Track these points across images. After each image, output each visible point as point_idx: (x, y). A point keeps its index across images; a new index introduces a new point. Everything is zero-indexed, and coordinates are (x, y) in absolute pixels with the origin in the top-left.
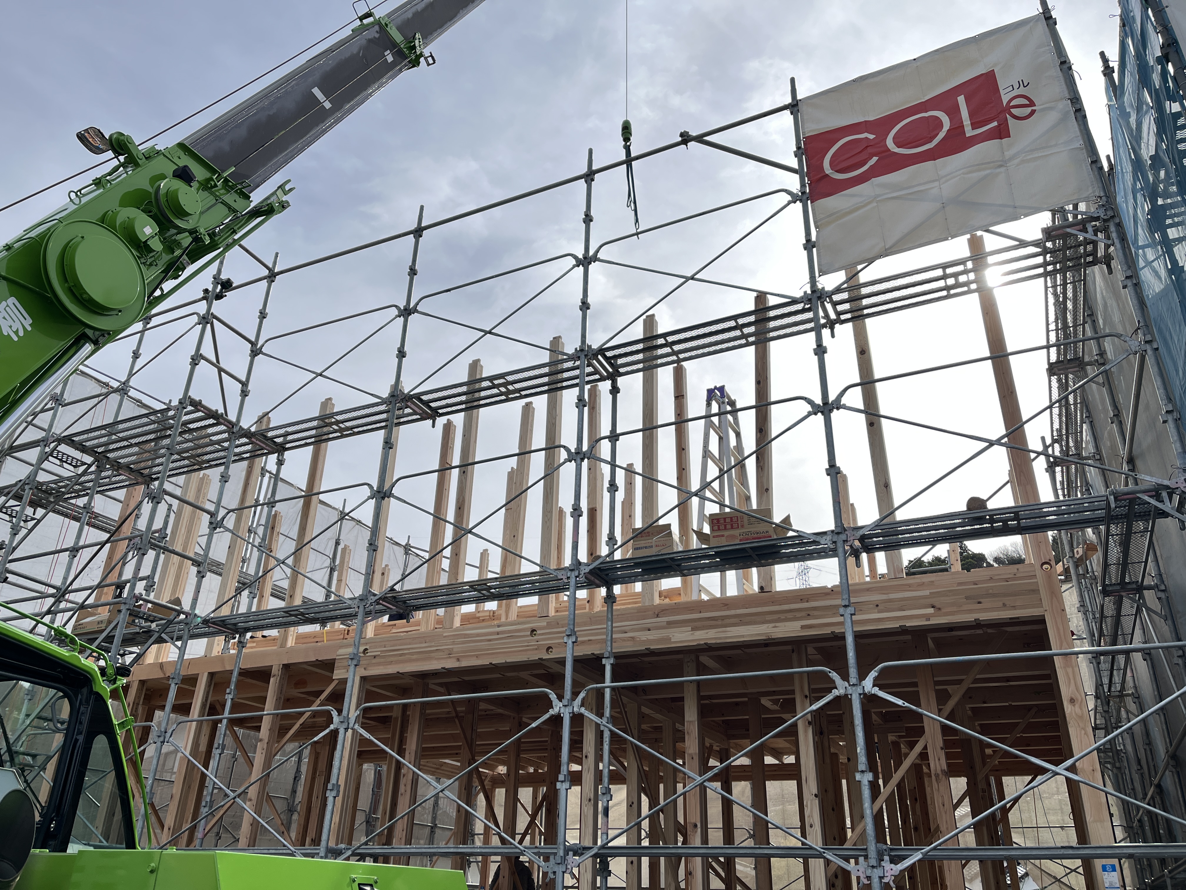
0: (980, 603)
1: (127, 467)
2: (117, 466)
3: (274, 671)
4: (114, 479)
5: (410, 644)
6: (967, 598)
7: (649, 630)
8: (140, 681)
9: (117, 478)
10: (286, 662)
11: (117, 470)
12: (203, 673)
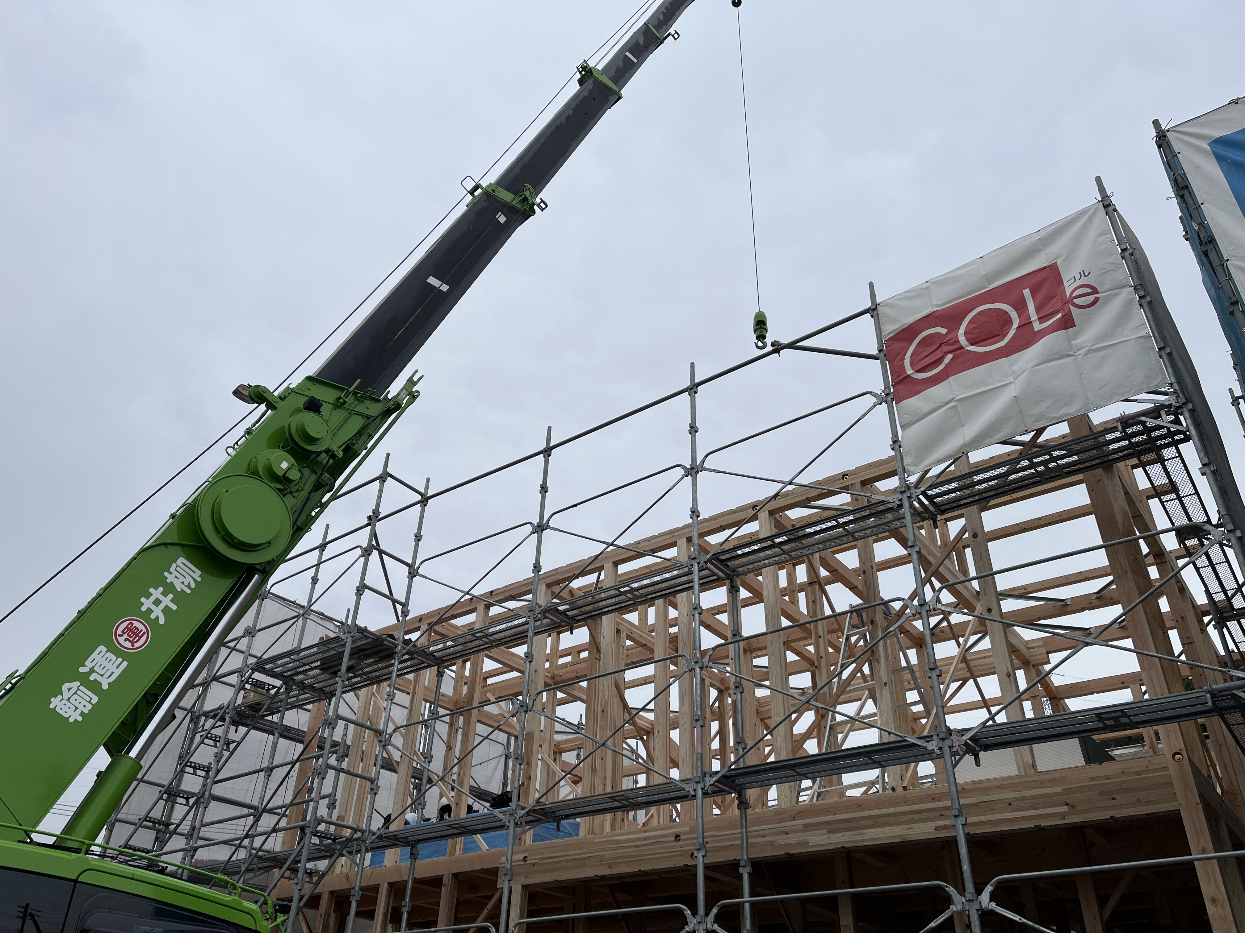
0: (1114, 799)
1: (311, 687)
2: (303, 687)
3: (445, 881)
4: (300, 697)
5: (565, 851)
6: (1101, 794)
7: (787, 834)
8: (330, 891)
9: (303, 696)
10: (455, 872)
11: (303, 690)
12: (383, 884)
